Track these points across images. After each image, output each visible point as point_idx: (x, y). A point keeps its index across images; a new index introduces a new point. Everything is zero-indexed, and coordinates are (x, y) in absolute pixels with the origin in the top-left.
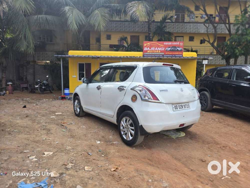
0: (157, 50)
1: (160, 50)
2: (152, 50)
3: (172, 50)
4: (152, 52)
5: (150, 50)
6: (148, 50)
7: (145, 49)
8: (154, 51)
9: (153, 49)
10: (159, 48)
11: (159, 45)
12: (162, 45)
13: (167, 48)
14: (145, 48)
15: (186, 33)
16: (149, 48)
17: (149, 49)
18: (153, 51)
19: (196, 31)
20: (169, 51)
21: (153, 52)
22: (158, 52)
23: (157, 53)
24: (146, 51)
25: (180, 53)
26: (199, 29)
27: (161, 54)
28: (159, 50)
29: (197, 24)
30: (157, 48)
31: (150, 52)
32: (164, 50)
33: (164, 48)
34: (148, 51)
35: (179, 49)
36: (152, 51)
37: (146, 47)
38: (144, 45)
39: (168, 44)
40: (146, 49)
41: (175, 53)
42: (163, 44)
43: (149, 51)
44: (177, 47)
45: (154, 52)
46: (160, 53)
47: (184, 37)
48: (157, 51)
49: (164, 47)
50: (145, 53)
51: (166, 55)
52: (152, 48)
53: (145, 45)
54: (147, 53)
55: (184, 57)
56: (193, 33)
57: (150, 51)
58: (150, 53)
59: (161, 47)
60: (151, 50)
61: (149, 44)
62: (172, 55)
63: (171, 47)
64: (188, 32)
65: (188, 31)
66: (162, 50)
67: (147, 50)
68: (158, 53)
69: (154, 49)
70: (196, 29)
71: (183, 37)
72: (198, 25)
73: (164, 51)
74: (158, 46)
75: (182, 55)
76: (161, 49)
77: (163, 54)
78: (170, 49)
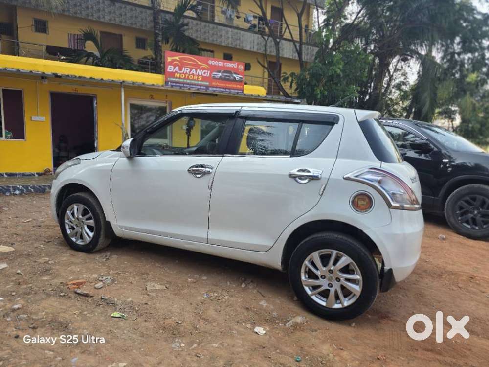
0: (194, 73)
1: (200, 74)
2: (185, 72)
3: (223, 77)
4: (184, 79)
5: (180, 72)
6: (176, 72)
7: (170, 69)
8: (189, 75)
9: (186, 70)
10: (198, 70)
11: (200, 63)
12: (205, 65)
13: (214, 73)
14: (169, 66)
15: (219, 46)
16: (177, 67)
17: (178, 70)
18: (187, 75)
19: (238, 44)
20: (218, 79)
21: (187, 77)
22: (198, 78)
23: (195, 80)
24: (172, 74)
25: (238, 86)
26: (242, 43)
27: (203, 83)
28: (198, 74)
29: (239, 31)
30: (194, 70)
31: (180, 78)
32: (208, 75)
33: (209, 72)
34: (176, 75)
35: (237, 77)
36: (185, 74)
37: (171, 63)
38: (167, 59)
39: (217, 64)
40: (172, 69)
41: (230, 85)
42: (208, 64)
43: (178, 73)
44: (232, 72)
45: (188, 79)
46: (202, 80)
47: (215, 53)
48: (196, 78)
49: (208, 70)
50: (170, 77)
51: (214, 87)
52: (184, 68)
53: (169, 59)
54: (174, 79)
55: (245, 95)
56: (231, 48)
57: (181, 74)
58: (181, 80)
59: (203, 69)
60: (182, 72)
61: (177, 58)
62: (224, 88)
63: (222, 71)
64: (223, 44)
65: (223, 41)
66: (206, 75)
67: (174, 71)
68: (197, 80)
69: (190, 72)
70: (238, 42)
71: (212, 52)
72: (240, 33)
73: (208, 77)
74: (198, 67)
75: (243, 90)
76: (203, 74)
77: (208, 83)
78: (220, 74)
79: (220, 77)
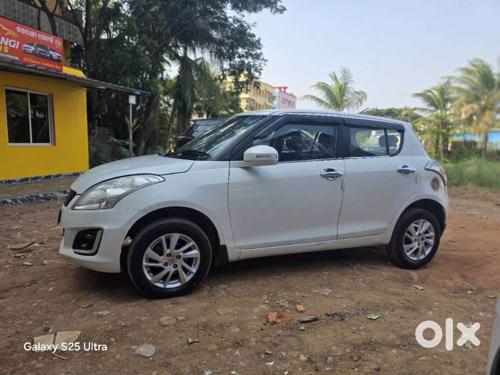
3: (37, 52)
11: (5, 28)
12: (11, 33)
20: (31, 54)
25: (56, 66)
27: (10, 56)
39: (28, 34)
44: (48, 48)
46: (9, 53)
59: (10, 37)
63: (36, 44)
73: (17, 50)
78: (33, 48)
79: (33, 51)
